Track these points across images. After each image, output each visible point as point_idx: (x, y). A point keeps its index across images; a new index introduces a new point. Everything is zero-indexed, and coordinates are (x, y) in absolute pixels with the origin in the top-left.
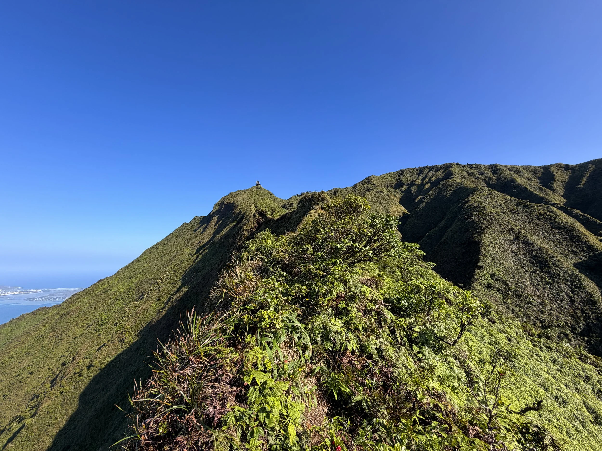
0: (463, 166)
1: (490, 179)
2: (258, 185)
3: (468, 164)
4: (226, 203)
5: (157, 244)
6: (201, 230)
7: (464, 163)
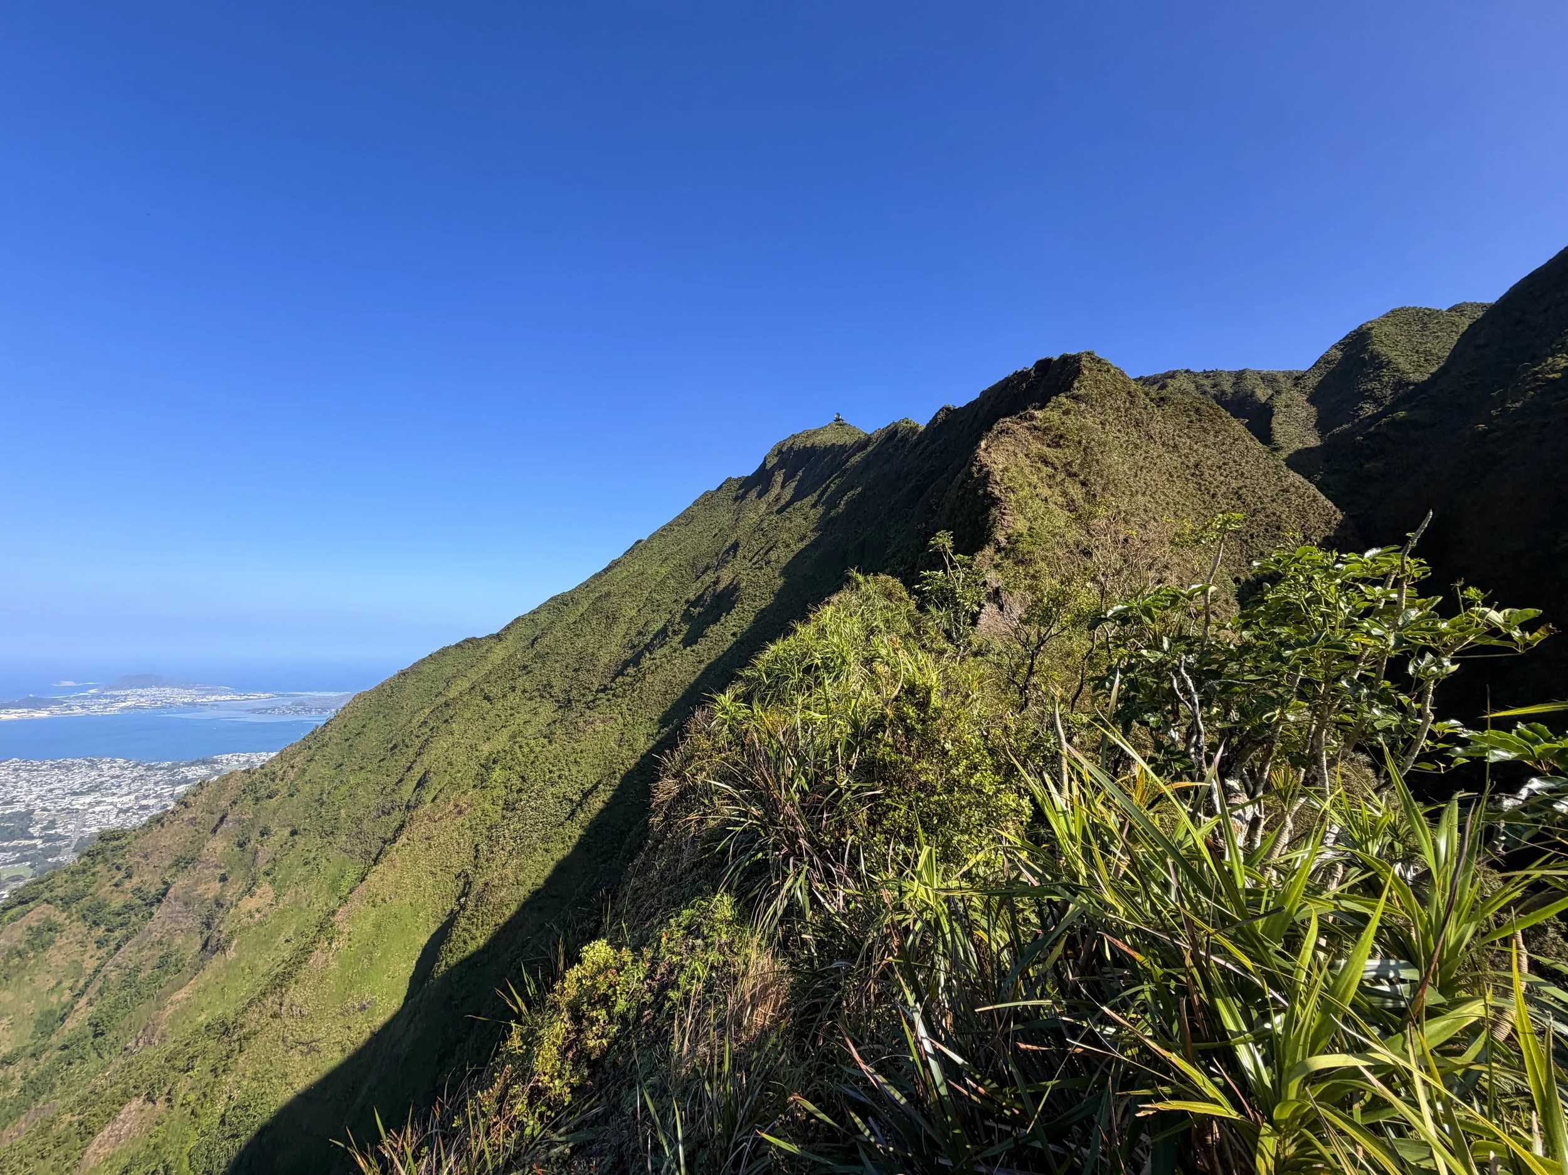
0: (1196, 375)
1: (1223, 393)
2: (838, 420)
3: (1205, 372)
4: (795, 448)
5: (670, 525)
6: (753, 494)
7: (1197, 369)
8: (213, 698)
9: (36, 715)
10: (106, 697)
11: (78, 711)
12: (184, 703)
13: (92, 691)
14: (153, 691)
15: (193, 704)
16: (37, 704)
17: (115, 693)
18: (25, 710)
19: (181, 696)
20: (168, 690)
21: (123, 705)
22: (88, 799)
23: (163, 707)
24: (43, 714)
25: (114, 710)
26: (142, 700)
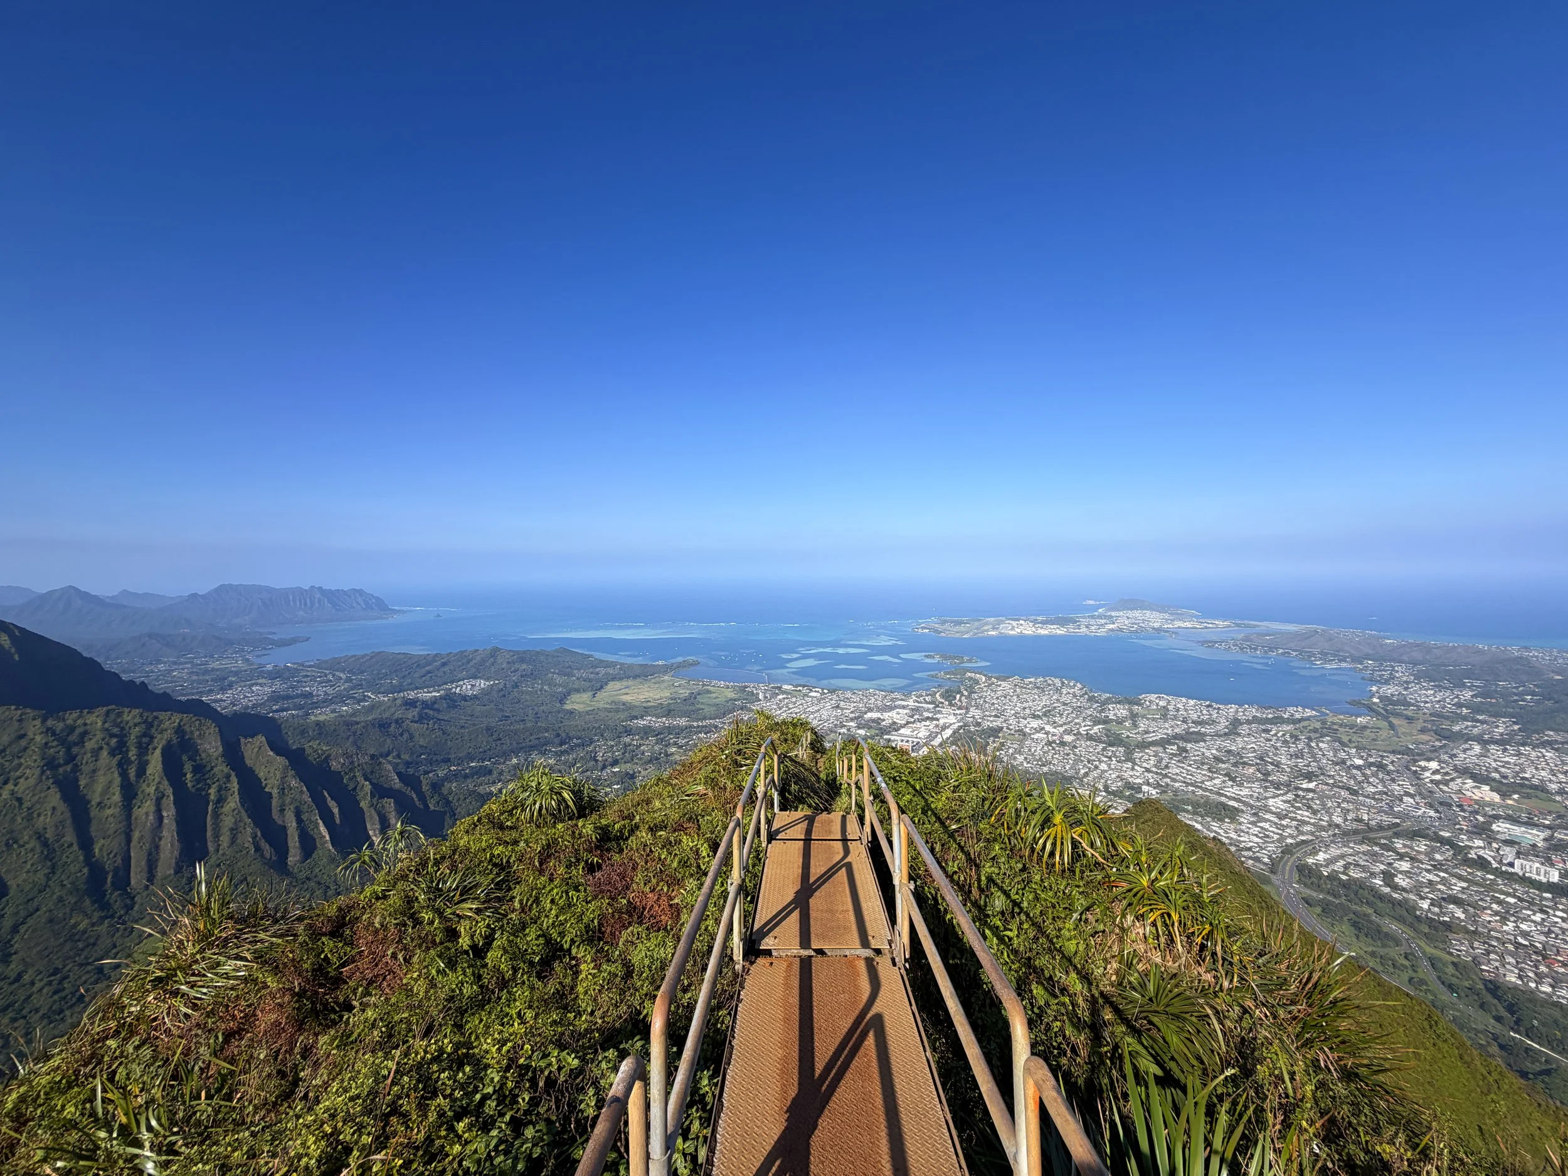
8: (1178, 624)
9: (1059, 632)
10: (1106, 617)
11: (1084, 630)
12: (1154, 628)
13: (1100, 610)
14: (1137, 614)
15: (1158, 630)
16: (1062, 622)
17: (1113, 614)
18: (1055, 626)
19: (1155, 619)
20: (1148, 613)
21: (1111, 626)
22: (1035, 724)
23: (1136, 632)
24: (1061, 631)
25: (1102, 632)
26: (1127, 622)
